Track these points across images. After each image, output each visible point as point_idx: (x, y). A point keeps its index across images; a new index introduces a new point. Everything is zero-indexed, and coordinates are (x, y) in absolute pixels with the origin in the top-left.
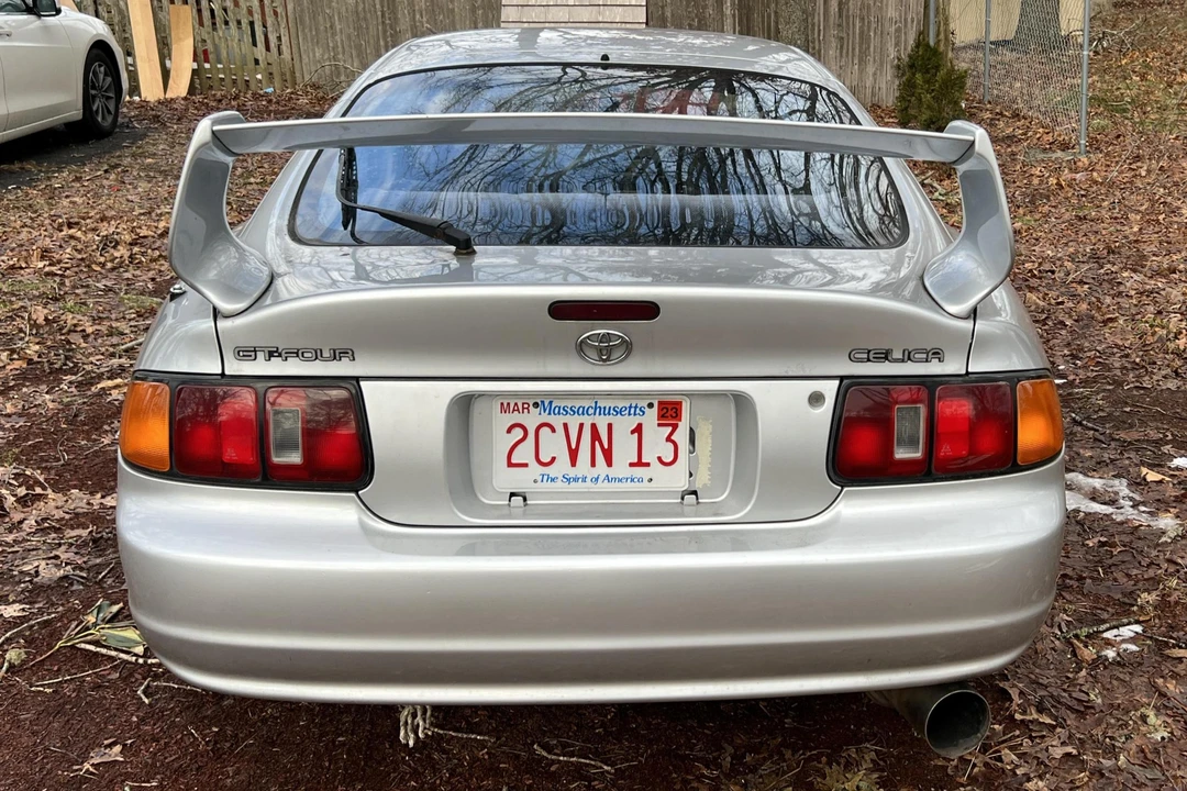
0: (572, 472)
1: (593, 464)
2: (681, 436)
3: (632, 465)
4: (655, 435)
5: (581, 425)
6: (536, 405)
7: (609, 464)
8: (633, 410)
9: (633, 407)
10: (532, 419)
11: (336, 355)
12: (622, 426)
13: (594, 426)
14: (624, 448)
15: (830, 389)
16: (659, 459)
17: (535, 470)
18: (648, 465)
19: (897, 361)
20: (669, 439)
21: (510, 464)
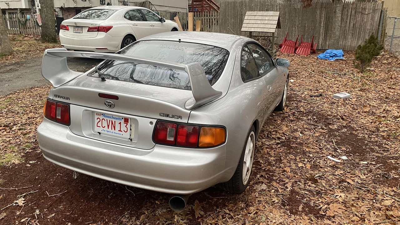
0: (108, 130)
1: (112, 129)
2: (128, 126)
3: (119, 131)
4: (123, 125)
5: (110, 120)
6: (102, 115)
7: (115, 130)
9: (119, 118)
10: (101, 117)
11: (67, 99)
13: (112, 121)
14: (117, 127)
15: (154, 121)
16: (124, 130)
17: (102, 128)
18: (122, 131)
19: (170, 117)
20: (126, 127)
21: (97, 126)
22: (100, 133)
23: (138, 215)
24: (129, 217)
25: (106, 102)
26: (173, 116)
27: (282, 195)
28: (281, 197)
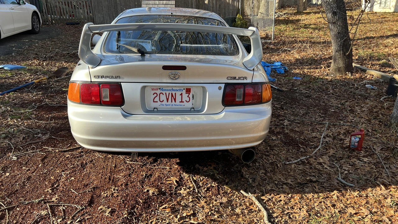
1: (172, 102)
2: (191, 96)
3: (180, 102)
4: (185, 96)
5: (169, 93)
6: (159, 89)
7: (175, 102)
8: (180, 90)
10: (158, 92)
11: (116, 77)
12: (178, 93)
13: (172, 94)
14: (178, 98)
15: (223, 86)
16: (186, 101)
17: (159, 102)
18: (183, 102)
19: (237, 79)
20: (188, 96)
21: (154, 102)
22: (157, 109)
26: (240, 78)
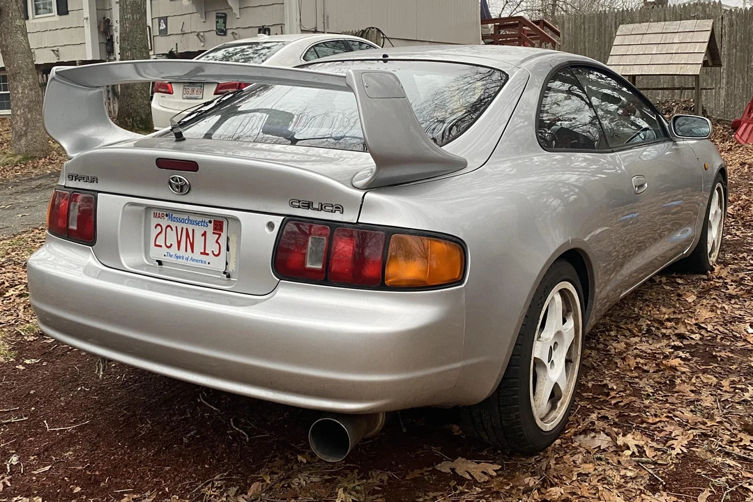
0: (179, 253)
1: (186, 251)
2: (223, 241)
3: (201, 253)
4: (212, 237)
5: (182, 228)
6: (167, 215)
7: (193, 252)
9: (202, 222)
10: (165, 222)
11: (92, 180)
12: (198, 232)
13: (187, 230)
14: (199, 246)
15: (278, 221)
16: (213, 252)
17: (164, 248)
18: (208, 254)
20: (217, 242)
21: (156, 245)
22: (160, 263)
23: (246, 484)
24: (224, 488)
25: (172, 179)
26: (322, 206)
27: (655, 463)
28: (650, 470)
